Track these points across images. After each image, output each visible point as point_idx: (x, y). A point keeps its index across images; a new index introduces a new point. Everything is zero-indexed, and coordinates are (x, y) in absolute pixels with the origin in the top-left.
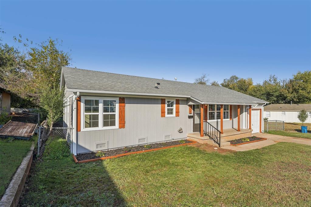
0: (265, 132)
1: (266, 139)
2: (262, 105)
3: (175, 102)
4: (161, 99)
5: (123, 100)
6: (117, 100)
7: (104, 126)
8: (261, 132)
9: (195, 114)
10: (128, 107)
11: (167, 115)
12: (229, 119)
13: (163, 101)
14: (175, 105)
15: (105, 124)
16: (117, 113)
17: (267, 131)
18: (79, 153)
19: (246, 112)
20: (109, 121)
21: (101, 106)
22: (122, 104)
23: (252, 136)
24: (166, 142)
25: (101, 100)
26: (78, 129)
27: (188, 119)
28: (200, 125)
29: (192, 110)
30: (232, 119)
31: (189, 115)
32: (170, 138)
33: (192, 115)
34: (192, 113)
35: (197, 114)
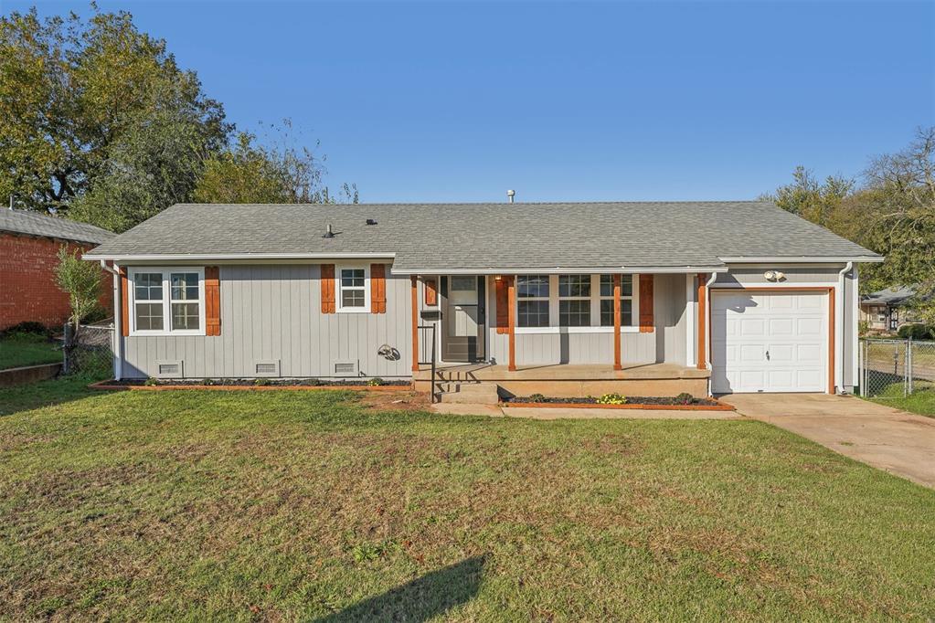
2: (838, 271)
3: (368, 272)
4: (322, 265)
5: (213, 271)
6: (201, 272)
7: (174, 329)
9: (457, 308)
10: (228, 287)
11: (339, 308)
12: (636, 329)
13: (326, 270)
14: (368, 282)
15: (177, 324)
16: (201, 301)
18: (126, 376)
20: (185, 318)
21: (166, 285)
22: (213, 282)
24: (343, 379)
25: (166, 273)
26: (123, 332)
27: (420, 321)
28: (472, 340)
29: (439, 295)
30: (655, 328)
31: (427, 308)
32: (352, 370)
33: (440, 309)
34: (436, 305)
35: (465, 307)
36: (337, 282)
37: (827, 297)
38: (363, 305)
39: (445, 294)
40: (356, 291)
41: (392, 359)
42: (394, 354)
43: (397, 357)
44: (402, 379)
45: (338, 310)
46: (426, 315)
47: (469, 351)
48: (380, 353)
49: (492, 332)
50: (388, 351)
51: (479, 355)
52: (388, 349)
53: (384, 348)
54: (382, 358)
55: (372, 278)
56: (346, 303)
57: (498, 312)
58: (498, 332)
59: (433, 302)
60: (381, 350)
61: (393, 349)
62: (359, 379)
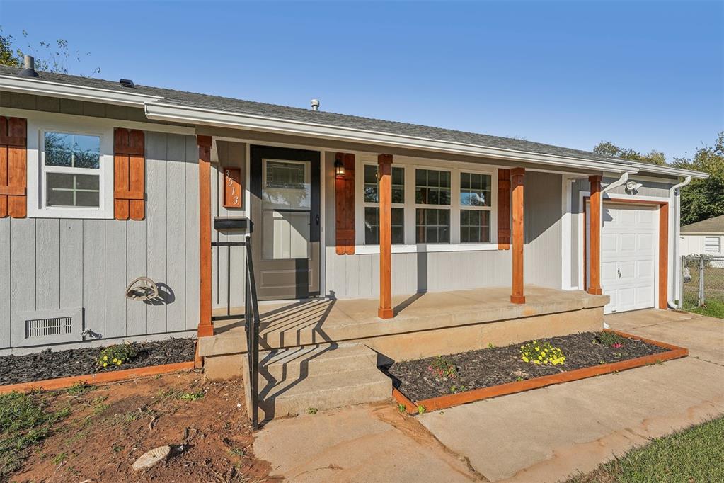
0: (691, 303)
1: (682, 354)
8: (664, 304)
9: (276, 214)
12: (495, 246)
14: (106, 161)
17: (702, 301)
19: (575, 210)
23: (606, 326)
24: (45, 349)
27: (214, 235)
28: (301, 264)
29: (248, 193)
30: (511, 246)
31: (225, 214)
32: (68, 330)
33: (247, 214)
34: (242, 208)
35: (287, 213)
36: (33, 156)
37: (657, 212)
38: (96, 204)
39: (256, 190)
40: (77, 176)
41: (156, 302)
42: (160, 293)
43: (167, 297)
44: (177, 336)
45: (33, 210)
46: (223, 225)
47: (297, 282)
48: (131, 294)
49: (330, 253)
50: (148, 291)
51: (311, 289)
52: (149, 285)
53: (139, 284)
54: (137, 303)
55: (116, 154)
56: (54, 199)
57: (338, 222)
58: (338, 253)
59: (237, 202)
60: (134, 288)
61: (159, 285)
62: (84, 346)
